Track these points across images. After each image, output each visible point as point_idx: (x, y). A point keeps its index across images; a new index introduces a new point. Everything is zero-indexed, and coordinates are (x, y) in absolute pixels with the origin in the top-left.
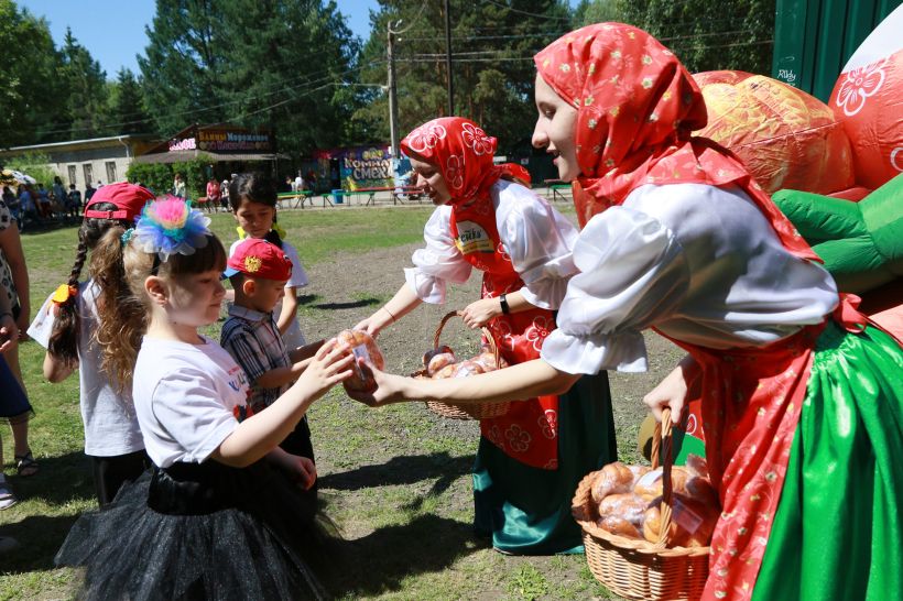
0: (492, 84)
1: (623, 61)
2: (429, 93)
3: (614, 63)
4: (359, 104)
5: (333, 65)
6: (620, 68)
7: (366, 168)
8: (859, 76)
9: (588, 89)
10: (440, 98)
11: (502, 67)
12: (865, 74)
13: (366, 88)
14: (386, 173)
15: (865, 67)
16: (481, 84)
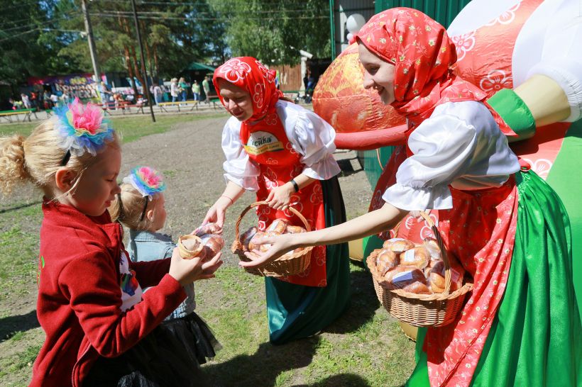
0: (161, 34)
1: (417, 31)
2: (117, 39)
3: (412, 33)
4: (61, 46)
5: (35, 15)
6: (416, 35)
7: (74, 91)
8: (461, 40)
9: (401, 51)
10: (126, 42)
11: (168, 23)
12: (463, 40)
13: (63, 33)
14: (90, 94)
15: (463, 35)
16: (153, 34)
